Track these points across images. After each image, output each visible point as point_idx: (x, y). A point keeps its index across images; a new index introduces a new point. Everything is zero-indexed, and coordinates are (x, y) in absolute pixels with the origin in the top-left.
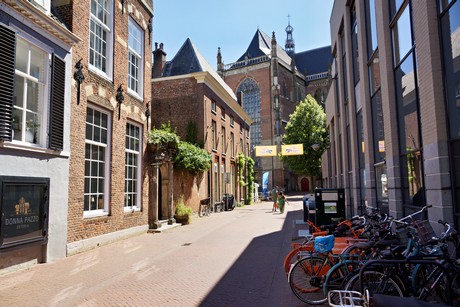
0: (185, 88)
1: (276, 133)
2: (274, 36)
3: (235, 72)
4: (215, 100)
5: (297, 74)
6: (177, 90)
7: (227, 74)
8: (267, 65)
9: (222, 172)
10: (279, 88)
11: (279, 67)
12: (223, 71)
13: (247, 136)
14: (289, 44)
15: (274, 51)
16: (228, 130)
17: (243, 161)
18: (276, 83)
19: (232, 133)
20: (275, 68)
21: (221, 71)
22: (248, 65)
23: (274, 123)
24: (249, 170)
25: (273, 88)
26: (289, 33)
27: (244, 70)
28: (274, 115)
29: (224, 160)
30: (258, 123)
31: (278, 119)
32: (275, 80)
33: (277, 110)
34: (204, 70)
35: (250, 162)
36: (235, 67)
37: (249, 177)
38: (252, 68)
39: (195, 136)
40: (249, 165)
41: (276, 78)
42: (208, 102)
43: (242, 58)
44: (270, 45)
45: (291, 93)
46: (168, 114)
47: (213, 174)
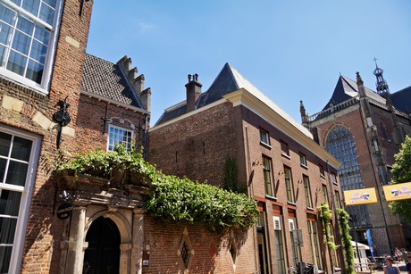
0: (220, 116)
1: (381, 181)
2: (358, 76)
3: (322, 121)
5: (397, 112)
6: (210, 122)
7: (313, 126)
8: (356, 108)
10: (375, 129)
11: (371, 108)
12: (308, 123)
13: (334, 182)
14: (382, 87)
15: (362, 92)
17: (330, 214)
18: (370, 124)
19: (305, 177)
20: (366, 109)
21: (306, 123)
22: (335, 112)
23: (376, 169)
24: (344, 226)
25: (368, 130)
26: (379, 75)
27: (331, 118)
28: (374, 160)
30: (358, 172)
31: (381, 164)
32: (369, 121)
33: (378, 154)
34: (240, 87)
35: (342, 215)
36: (320, 116)
37: (344, 236)
38: (339, 114)
39: (234, 179)
40: (342, 220)
41: (369, 119)
43: (328, 106)
44: (356, 87)
45: (394, 134)
46: (201, 154)
47: (272, 234)
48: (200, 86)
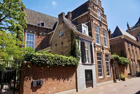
0: (118, 40)
4: (129, 42)
6: (116, 42)
9: (134, 64)
16: (135, 50)
19: (136, 51)
21: (129, 30)
22: (139, 26)
27: (138, 28)
29: (134, 60)
34: (124, 34)
39: (123, 54)
42: (126, 44)
43: (137, 24)
46: (114, 49)
47: (131, 65)
48: (111, 32)
